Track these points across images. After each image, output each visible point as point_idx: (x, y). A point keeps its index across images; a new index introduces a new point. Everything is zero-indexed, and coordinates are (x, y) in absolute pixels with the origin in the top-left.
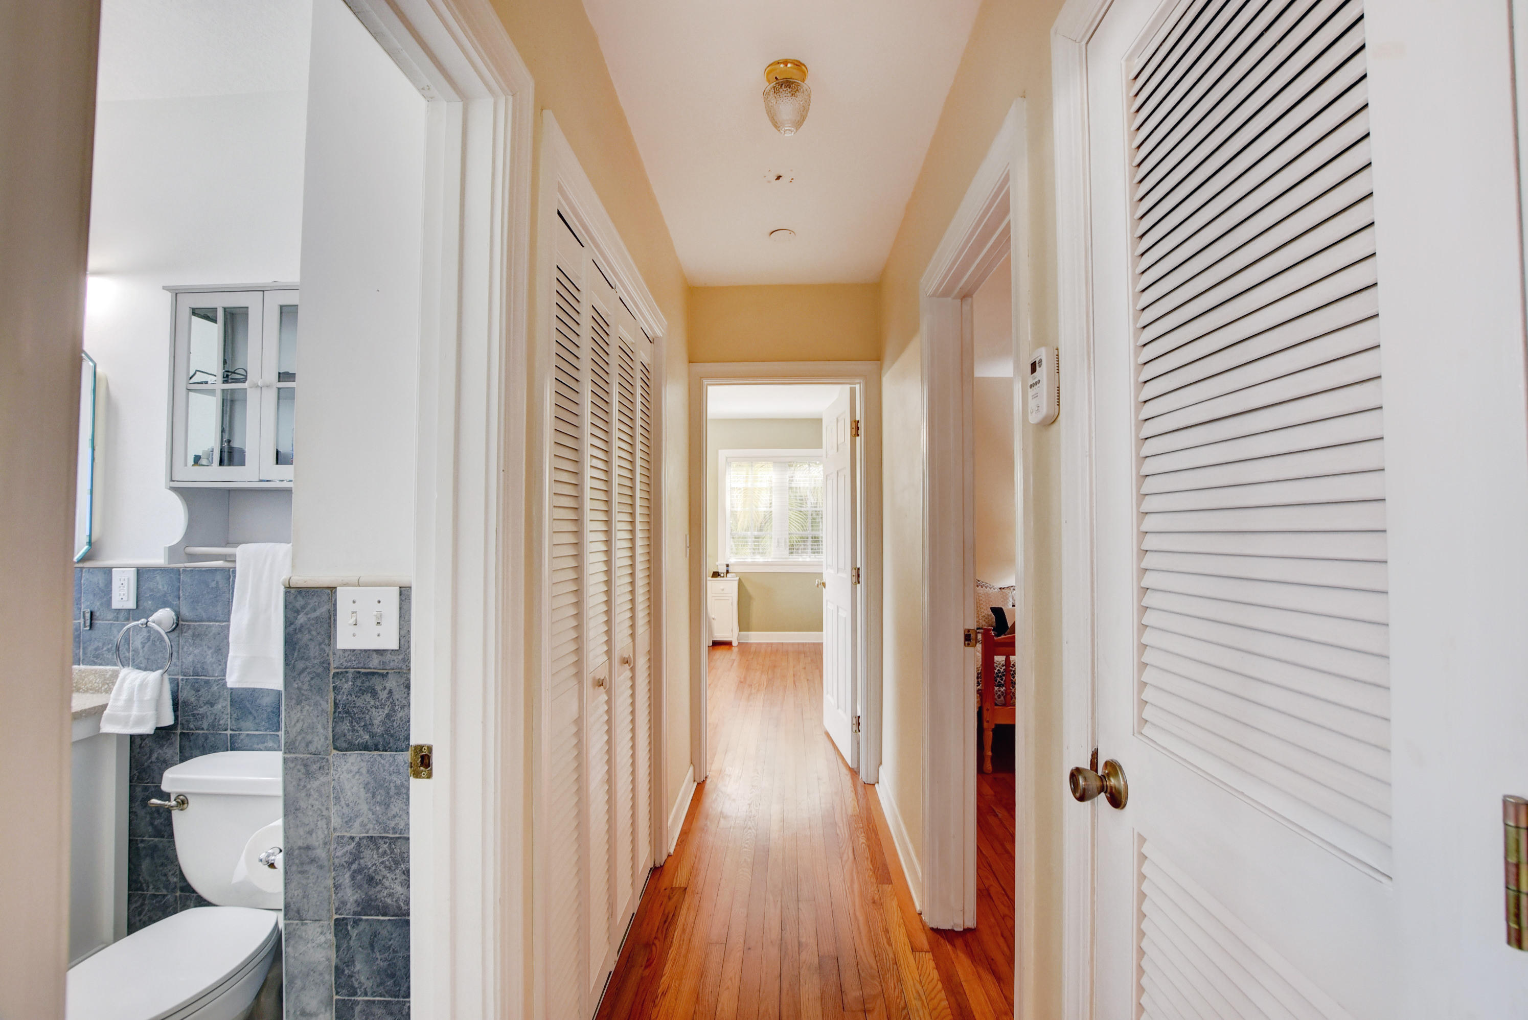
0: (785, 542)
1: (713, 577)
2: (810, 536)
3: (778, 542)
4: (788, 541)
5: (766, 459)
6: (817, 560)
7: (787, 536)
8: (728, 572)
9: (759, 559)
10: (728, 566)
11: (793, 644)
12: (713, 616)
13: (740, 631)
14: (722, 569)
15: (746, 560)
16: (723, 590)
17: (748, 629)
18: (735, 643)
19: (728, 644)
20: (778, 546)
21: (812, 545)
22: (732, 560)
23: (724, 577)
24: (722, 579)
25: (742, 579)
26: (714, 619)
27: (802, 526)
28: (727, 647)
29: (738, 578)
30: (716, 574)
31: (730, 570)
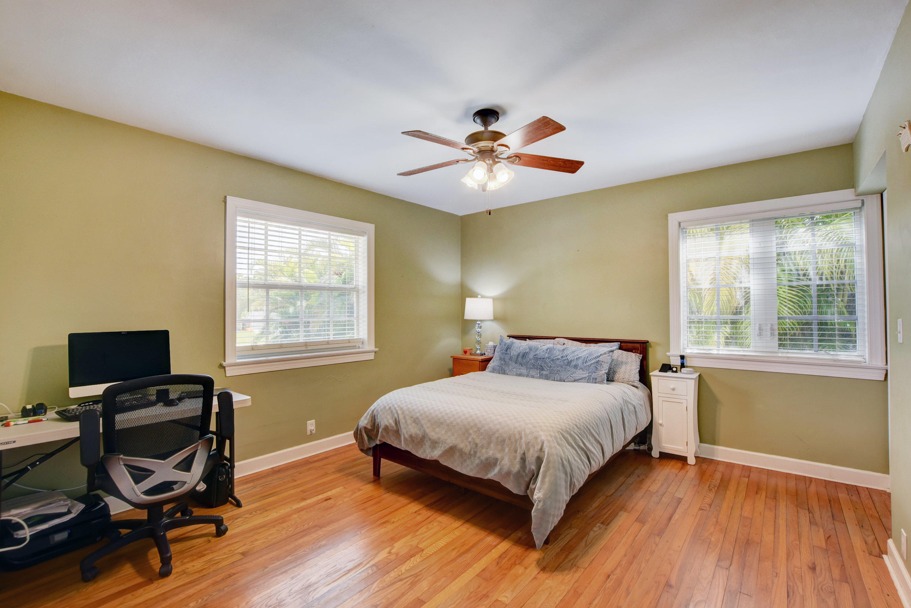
0: (772, 329)
1: (661, 371)
2: (815, 322)
3: (760, 329)
4: (776, 327)
5: (739, 217)
6: (831, 357)
7: (776, 322)
8: (683, 366)
9: (735, 351)
10: (682, 357)
11: (787, 476)
12: (660, 422)
13: (701, 441)
14: (675, 362)
15: (711, 352)
16: (673, 389)
17: (714, 442)
18: (691, 461)
19: (683, 459)
20: (760, 334)
21: (819, 335)
22: (689, 350)
23: (676, 372)
24: (674, 375)
25: (704, 376)
26: (661, 425)
27: (799, 306)
28: (679, 465)
29: (696, 375)
30: (666, 368)
31: (687, 362)
